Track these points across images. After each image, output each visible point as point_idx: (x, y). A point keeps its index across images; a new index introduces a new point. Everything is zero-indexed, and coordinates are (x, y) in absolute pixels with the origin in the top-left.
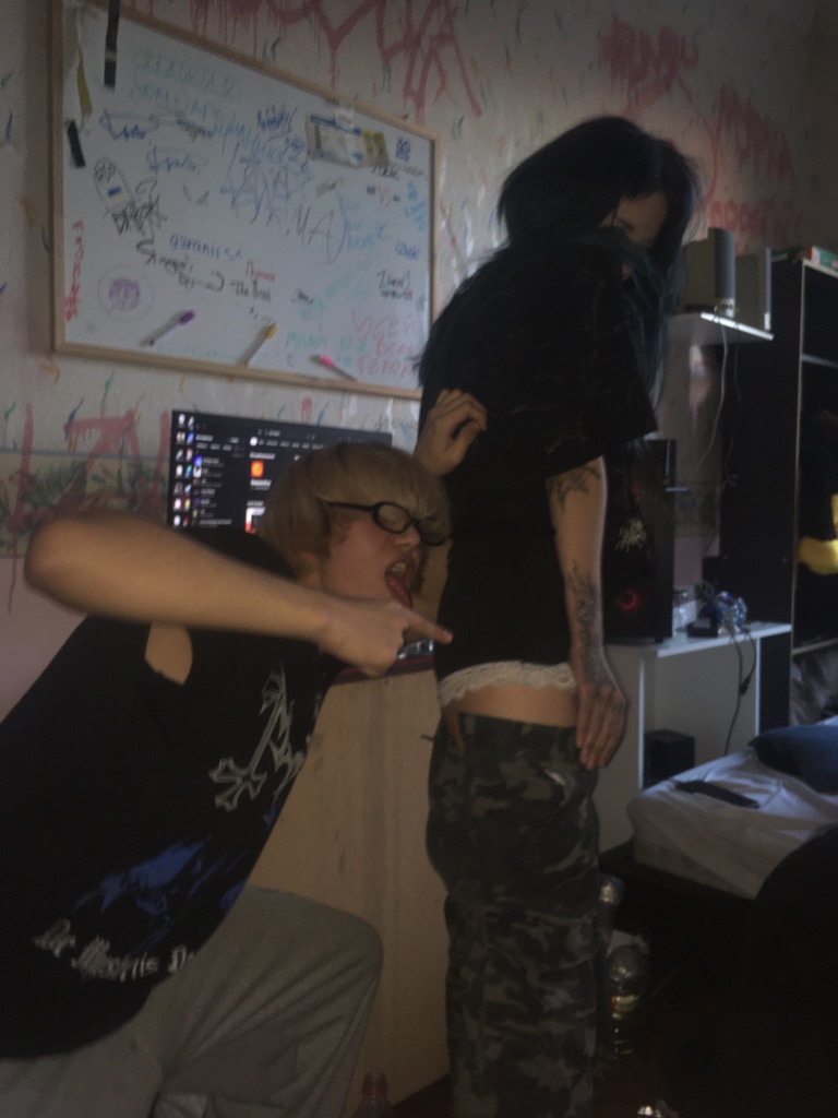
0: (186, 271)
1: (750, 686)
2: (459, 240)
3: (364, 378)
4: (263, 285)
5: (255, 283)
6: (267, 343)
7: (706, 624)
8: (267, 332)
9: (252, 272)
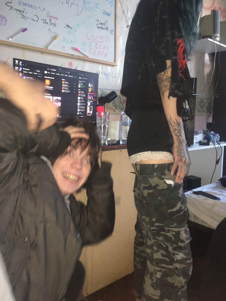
0: (24, 14)
1: (220, 161)
2: (125, 12)
3: (91, 56)
4: (53, 21)
5: (50, 20)
6: (55, 41)
7: (206, 141)
8: (55, 38)
9: (49, 16)
